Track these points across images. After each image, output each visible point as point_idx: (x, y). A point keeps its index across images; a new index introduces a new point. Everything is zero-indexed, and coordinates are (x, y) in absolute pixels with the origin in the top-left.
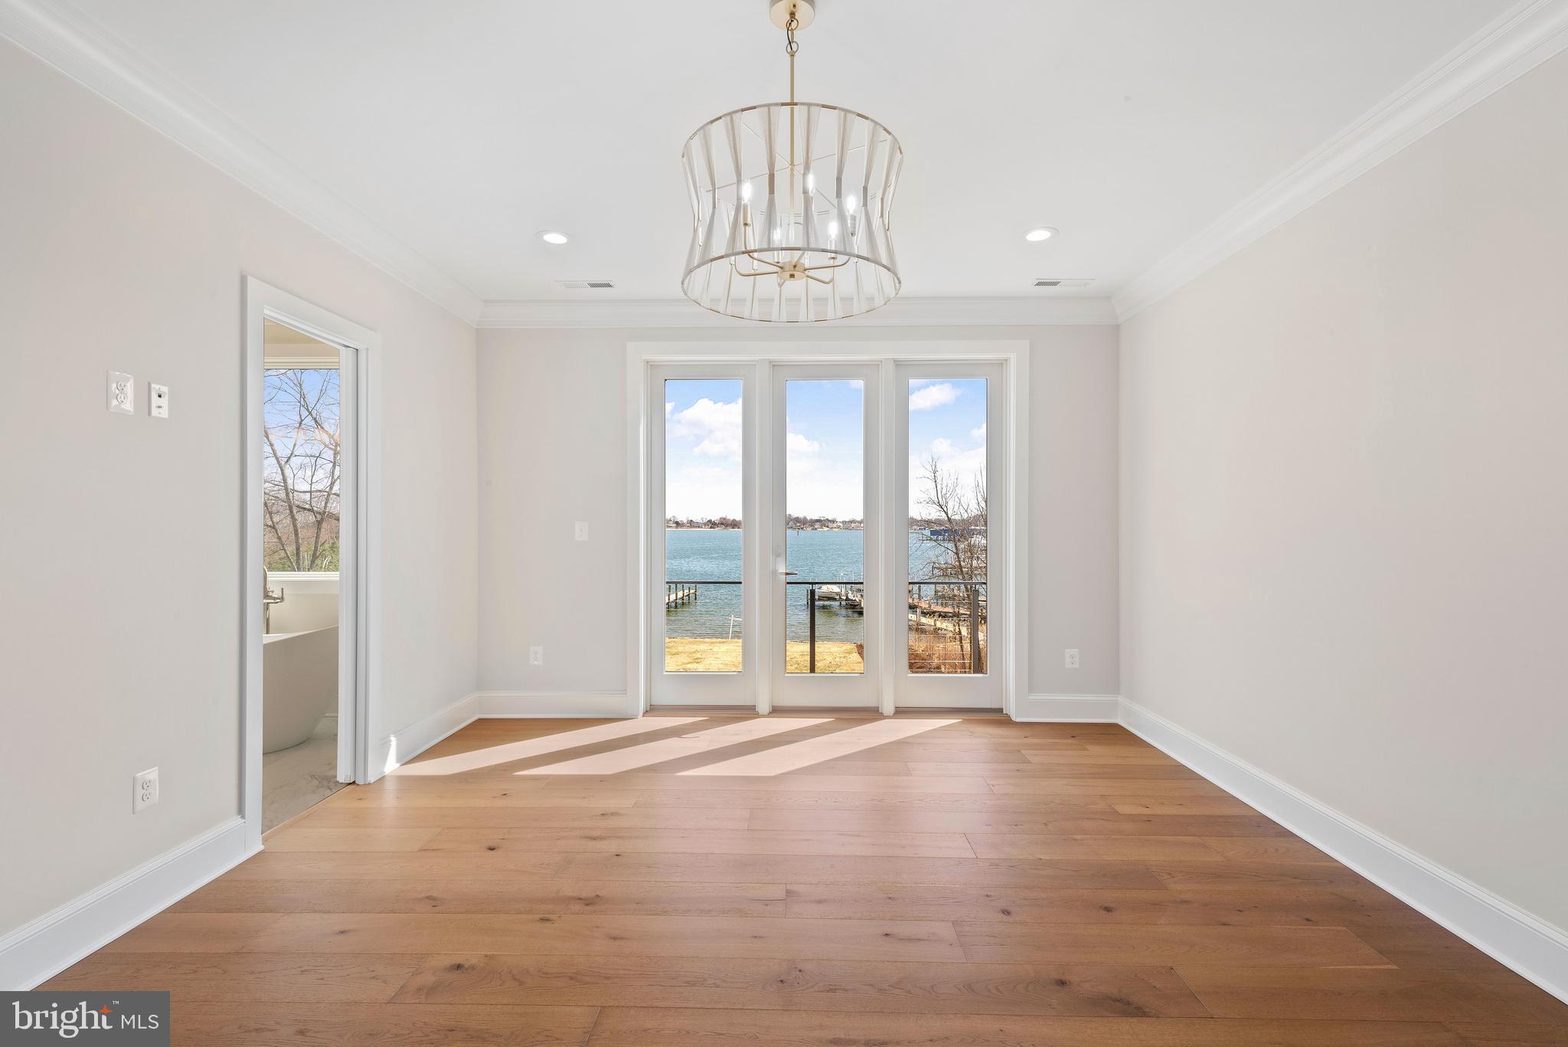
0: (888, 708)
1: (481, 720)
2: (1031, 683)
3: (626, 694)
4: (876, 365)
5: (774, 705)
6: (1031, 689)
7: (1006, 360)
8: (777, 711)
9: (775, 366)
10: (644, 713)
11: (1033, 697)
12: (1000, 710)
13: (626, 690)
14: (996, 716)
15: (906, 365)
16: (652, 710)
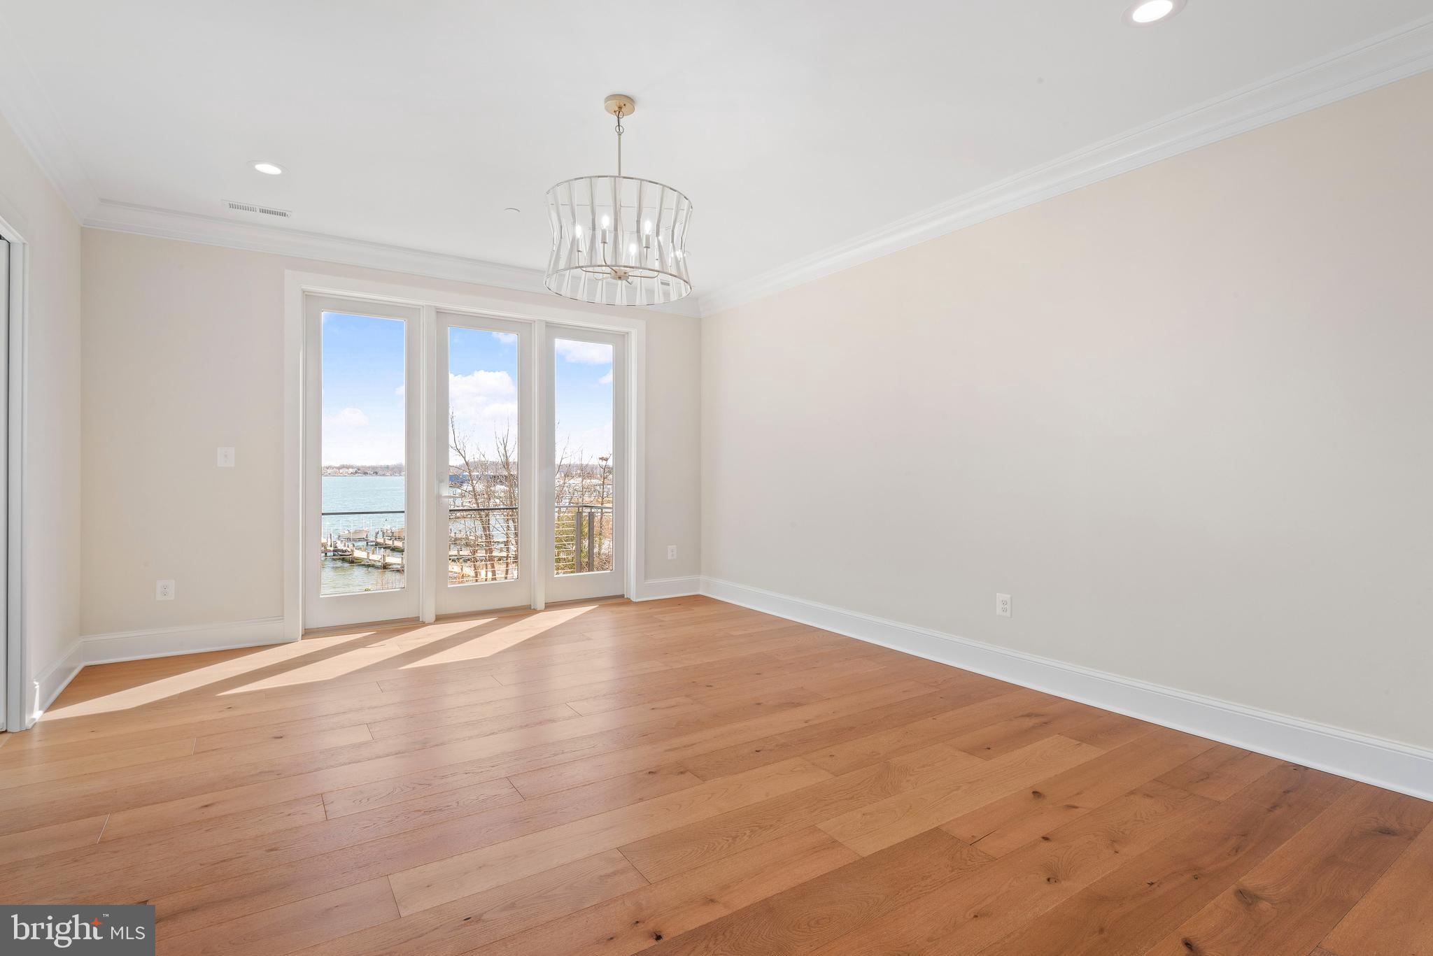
0: (540, 604)
1: (88, 670)
2: (646, 570)
3: (283, 619)
4: (529, 324)
5: (438, 614)
6: (646, 578)
7: (628, 333)
8: (440, 619)
9: (439, 312)
10: (302, 635)
11: (650, 582)
12: (622, 596)
13: (283, 616)
14: (619, 600)
15: (559, 327)
16: (308, 633)
